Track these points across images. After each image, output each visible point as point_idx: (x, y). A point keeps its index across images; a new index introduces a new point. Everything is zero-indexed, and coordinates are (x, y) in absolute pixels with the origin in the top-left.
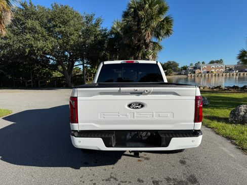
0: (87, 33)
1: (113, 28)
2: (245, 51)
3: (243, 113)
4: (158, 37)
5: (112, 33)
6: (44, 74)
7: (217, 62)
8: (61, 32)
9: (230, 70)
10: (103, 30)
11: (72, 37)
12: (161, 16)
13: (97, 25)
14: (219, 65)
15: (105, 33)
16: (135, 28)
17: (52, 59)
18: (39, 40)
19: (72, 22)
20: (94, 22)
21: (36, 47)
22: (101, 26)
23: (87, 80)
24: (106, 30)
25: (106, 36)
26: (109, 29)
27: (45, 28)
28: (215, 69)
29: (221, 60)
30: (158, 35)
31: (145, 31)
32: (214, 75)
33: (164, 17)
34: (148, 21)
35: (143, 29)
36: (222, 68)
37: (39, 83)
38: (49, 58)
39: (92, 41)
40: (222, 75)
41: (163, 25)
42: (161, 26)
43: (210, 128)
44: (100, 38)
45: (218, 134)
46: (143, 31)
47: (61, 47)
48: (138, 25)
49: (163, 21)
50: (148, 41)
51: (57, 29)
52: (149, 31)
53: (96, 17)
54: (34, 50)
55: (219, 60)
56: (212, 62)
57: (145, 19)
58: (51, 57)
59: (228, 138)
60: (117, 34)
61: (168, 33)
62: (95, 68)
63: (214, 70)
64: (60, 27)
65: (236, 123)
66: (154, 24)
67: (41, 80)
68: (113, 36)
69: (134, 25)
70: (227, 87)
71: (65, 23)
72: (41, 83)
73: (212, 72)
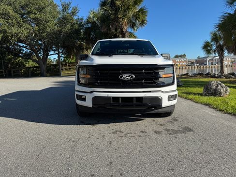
0: (64, 21)
1: (89, 18)
2: (208, 42)
3: (215, 87)
4: (133, 27)
5: (88, 22)
6: (17, 64)
7: (181, 56)
8: (36, 19)
9: (192, 63)
10: (79, 19)
11: (49, 24)
12: (136, 6)
13: (73, 13)
14: (183, 59)
15: (81, 23)
16: (113, 17)
17: (25, 47)
18: (13, 26)
19: (48, 9)
20: (70, 10)
21: (10, 33)
22: (78, 14)
23: (63, 69)
24: (82, 19)
25: (83, 26)
26: (85, 19)
27: (19, 14)
28: (180, 62)
29: (185, 54)
30: (133, 26)
31: (123, 20)
32: (178, 67)
33: (139, 8)
34: (125, 11)
35: (120, 18)
36: (185, 61)
37: (12, 72)
38: (23, 47)
39: (68, 29)
40: (186, 68)
41: (139, 15)
42: (136, 16)
43: (189, 99)
44: (76, 26)
45: (197, 102)
46: (121, 20)
47: (36, 35)
48: (116, 14)
49: (139, 11)
50: (124, 30)
51: (32, 16)
52: (126, 20)
53: (72, 6)
54: (8, 36)
55: (183, 54)
56: (177, 57)
57: (122, 9)
58: (25, 45)
59: (206, 105)
60: (94, 23)
61: (143, 23)
62: (70, 58)
63: (178, 64)
64: (35, 14)
65: (210, 95)
66: (130, 14)
67: (14, 70)
68: (90, 25)
69: (112, 14)
70: (193, 74)
71: (40, 9)
72: (14, 72)
73: (177, 65)
